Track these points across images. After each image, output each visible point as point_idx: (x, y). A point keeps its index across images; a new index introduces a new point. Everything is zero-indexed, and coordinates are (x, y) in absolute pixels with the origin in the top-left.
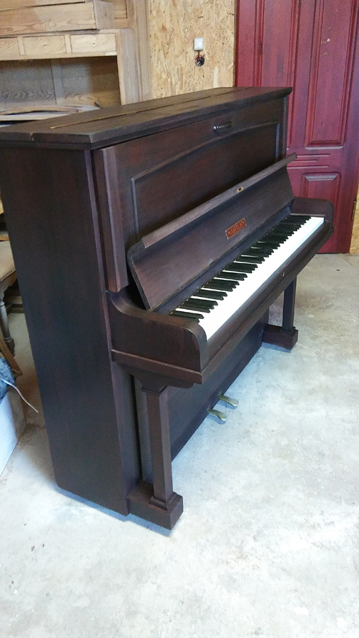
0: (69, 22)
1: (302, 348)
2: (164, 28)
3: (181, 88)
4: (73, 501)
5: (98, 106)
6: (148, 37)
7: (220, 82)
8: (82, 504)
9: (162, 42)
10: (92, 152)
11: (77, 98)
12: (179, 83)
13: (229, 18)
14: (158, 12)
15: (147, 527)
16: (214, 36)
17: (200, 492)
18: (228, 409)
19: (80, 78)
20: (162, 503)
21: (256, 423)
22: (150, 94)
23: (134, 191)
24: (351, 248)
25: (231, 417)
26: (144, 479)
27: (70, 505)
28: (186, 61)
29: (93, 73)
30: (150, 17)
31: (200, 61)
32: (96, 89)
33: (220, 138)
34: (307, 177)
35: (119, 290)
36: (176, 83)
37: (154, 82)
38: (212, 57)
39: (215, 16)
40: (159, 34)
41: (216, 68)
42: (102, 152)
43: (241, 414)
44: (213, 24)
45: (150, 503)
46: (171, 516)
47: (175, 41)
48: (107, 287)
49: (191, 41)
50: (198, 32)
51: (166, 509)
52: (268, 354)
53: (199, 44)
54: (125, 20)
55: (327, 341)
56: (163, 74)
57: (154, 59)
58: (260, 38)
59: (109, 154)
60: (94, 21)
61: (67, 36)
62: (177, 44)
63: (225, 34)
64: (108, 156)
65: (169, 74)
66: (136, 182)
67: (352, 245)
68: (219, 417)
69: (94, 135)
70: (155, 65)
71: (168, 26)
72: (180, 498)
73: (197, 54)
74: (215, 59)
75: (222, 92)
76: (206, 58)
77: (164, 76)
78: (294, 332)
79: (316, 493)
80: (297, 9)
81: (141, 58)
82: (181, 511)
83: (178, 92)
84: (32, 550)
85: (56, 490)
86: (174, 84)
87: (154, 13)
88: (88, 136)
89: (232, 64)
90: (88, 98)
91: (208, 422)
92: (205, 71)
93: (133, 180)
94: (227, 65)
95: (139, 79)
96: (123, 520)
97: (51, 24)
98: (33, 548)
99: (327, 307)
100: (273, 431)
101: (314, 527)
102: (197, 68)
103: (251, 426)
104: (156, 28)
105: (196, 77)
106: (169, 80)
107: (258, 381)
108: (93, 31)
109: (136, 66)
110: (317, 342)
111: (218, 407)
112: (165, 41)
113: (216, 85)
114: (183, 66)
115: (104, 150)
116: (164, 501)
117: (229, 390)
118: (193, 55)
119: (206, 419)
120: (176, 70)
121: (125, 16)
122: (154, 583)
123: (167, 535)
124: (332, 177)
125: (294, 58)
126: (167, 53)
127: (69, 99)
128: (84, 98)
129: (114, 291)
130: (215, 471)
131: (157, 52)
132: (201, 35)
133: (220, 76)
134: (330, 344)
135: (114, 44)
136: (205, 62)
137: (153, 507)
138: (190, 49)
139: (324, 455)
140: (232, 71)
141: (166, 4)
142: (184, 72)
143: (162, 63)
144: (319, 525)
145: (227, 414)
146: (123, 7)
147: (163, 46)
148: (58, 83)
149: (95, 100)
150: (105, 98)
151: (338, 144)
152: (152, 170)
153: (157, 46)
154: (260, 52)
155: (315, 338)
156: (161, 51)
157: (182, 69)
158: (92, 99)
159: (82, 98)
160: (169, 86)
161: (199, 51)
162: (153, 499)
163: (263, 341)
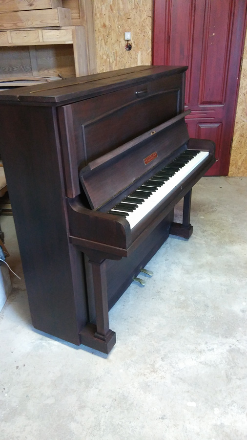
1: (196, 238)
2: (104, 26)
3: (116, 65)
4: (44, 337)
5: (60, 77)
6: (94, 31)
7: (142, 62)
8: (50, 339)
9: (103, 35)
10: (57, 108)
11: (46, 72)
12: (115, 62)
13: (148, 19)
14: (101, 14)
15: (93, 353)
16: (138, 31)
20: (102, 337)
21: (165, 287)
22: (95, 69)
23: (84, 133)
24: (229, 173)
25: (148, 282)
26: (91, 321)
28: (119, 47)
29: (57, 55)
30: (95, 17)
31: (129, 47)
32: (59, 65)
33: (139, 99)
34: (200, 125)
35: (74, 197)
36: (113, 62)
37: (98, 61)
38: (137, 45)
39: (139, 17)
40: (101, 29)
41: (140, 52)
42: (63, 108)
43: (155, 281)
44: (137, 23)
45: (95, 337)
46: (108, 345)
47: (112, 34)
48: (66, 194)
49: (123, 34)
50: (128, 28)
51: (104, 340)
52: (173, 242)
53: (128, 36)
54: (79, 20)
55: (212, 234)
56: (104, 56)
57: (98, 46)
58: (169, 33)
59: (68, 110)
60: (58, 21)
61: (40, 31)
62: (113, 36)
63: (146, 30)
65: (108, 56)
66: (85, 127)
67: (230, 171)
68: (140, 283)
69: (58, 97)
70: (99, 50)
71: (107, 23)
72: (114, 333)
74: (139, 46)
75: (143, 69)
76: (133, 45)
78: (191, 228)
79: (202, 331)
80: (193, 14)
81: (89, 45)
82: (114, 341)
83: (115, 68)
84: (17, 368)
85: (33, 330)
86: (111, 62)
87: (98, 15)
88: (54, 98)
89: (150, 50)
90: (54, 72)
91: (133, 286)
92: (132, 54)
93: (83, 126)
94: (147, 50)
95: (88, 59)
96: (77, 349)
99: (213, 212)
100: (175, 291)
101: (201, 352)
102: (127, 52)
103: (161, 288)
104: (99, 25)
105: (126, 58)
106: (108, 60)
107: (166, 260)
108: (57, 28)
109: (86, 50)
110: (205, 234)
112: (105, 34)
113: (139, 64)
114: (118, 50)
115: (64, 106)
116: (104, 335)
117: (148, 265)
118: (124, 44)
119: (132, 284)
120: (113, 53)
121: (79, 18)
122: (96, 388)
123: (106, 358)
124: (216, 125)
125: (191, 46)
126: (107, 42)
127: (41, 72)
128: (51, 72)
129: (71, 197)
130: (137, 317)
131: (100, 41)
132: (129, 30)
133: (142, 58)
134: (214, 236)
135: (71, 37)
136: (132, 48)
137: (96, 339)
138: (122, 40)
139: (208, 307)
140: (150, 54)
141: (106, 9)
142: (118, 54)
143: (103, 48)
144: (204, 350)
145: (146, 280)
146: (78, 12)
147: (104, 37)
148: (33, 61)
149: (58, 73)
150: (65, 72)
151: (220, 103)
153: (100, 37)
154: (169, 42)
155: (204, 231)
156: (103, 41)
157: (116, 52)
158: (56, 72)
159: (49, 72)
160: (108, 64)
161: (128, 41)
162: (96, 334)
163: (170, 233)
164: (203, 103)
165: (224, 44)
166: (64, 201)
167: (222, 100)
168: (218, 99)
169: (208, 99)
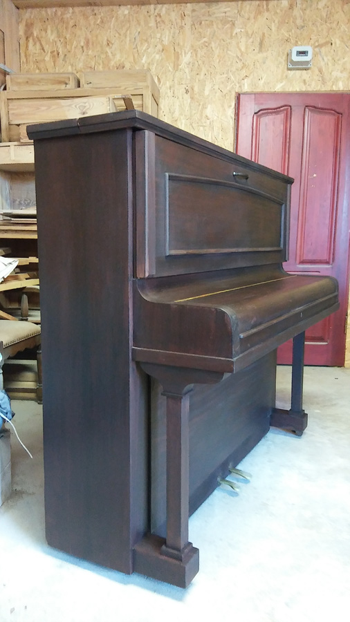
10: (134, 133)
15: (155, 591)
18: (241, 484)
20: (177, 553)
23: (167, 185)
24: (346, 363)
26: (152, 532)
33: (237, 184)
35: (147, 275)
42: (144, 134)
45: (161, 554)
46: (187, 568)
48: (135, 274)
51: (180, 559)
52: (275, 442)
55: (338, 431)
59: (150, 138)
66: (169, 177)
67: (346, 359)
68: (232, 487)
69: (139, 112)
72: (196, 550)
78: (304, 416)
80: (287, 150)
82: (196, 569)
93: (167, 174)
98: (12, 611)
99: (333, 405)
100: (293, 504)
103: (268, 500)
107: (271, 461)
110: (327, 431)
111: (230, 478)
115: (146, 132)
116: (178, 550)
123: (180, 599)
129: (142, 275)
130: (232, 539)
134: (342, 434)
137: (163, 558)
151: (328, 263)
152: (183, 176)
155: (324, 428)
162: (164, 547)
163: (270, 425)
164: (302, 262)
165: (330, 187)
166: (130, 283)
167: (329, 258)
168: (325, 257)
169: (310, 257)
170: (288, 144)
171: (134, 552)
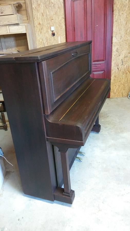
0: (8, 22)
1: (102, 132)
2: (39, 24)
3: (47, 44)
4: (31, 199)
5: (19, 52)
6: (34, 27)
7: (61, 42)
8: (35, 200)
9: (39, 29)
11: (11, 49)
12: (46, 43)
13: (62, 19)
14: (37, 18)
16: (58, 26)
17: (79, 188)
18: (82, 156)
19: (12, 42)
20: (68, 195)
21: (93, 160)
22: (36, 47)
23: (52, 77)
24: (111, 96)
25: (83, 159)
26: (58, 186)
27: (30, 200)
28: (48, 35)
29: (16, 40)
30: (34, 20)
31: (53, 34)
32: (18, 45)
33: (74, 58)
34: (94, 73)
35: (49, 114)
36: (45, 43)
37: (37, 43)
38: (57, 33)
39: (58, 19)
40: (38, 26)
41: (59, 37)
42: (42, 63)
43: (87, 158)
44: (57, 22)
46: (72, 199)
47: (44, 28)
48: (44, 113)
49: (50, 28)
50: (52, 24)
51: (70, 196)
53: (53, 29)
54: (27, 21)
55: (110, 128)
56: (40, 40)
57: (37, 35)
58: (74, 26)
60: (18, 21)
61: (8, 27)
62: (45, 29)
63: (62, 25)
64: (44, 64)
65: (42, 40)
66: (52, 73)
68: (80, 160)
70: (37, 36)
71: (41, 23)
73: (52, 32)
74: (59, 34)
75: (59, 45)
76: (56, 33)
77: (41, 40)
79: (120, 183)
80: (86, 16)
81: (33, 34)
82: (74, 196)
83: (46, 45)
84: (19, 220)
85: (23, 195)
86: (44, 43)
87: (36, 19)
89: (65, 35)
90: (15, 49)
91: (75, 162)
92: (55, 38)
93: (51, 73)
94: (63, 36)
95: (34, 42)
96: (52, 203)
97: (2, 22)
100: (100, 162)
101: (123, 195)
102: (53, 37)
103: (91, 162)
104: (37, 24)
105: (52, 40)
106: (43, 42)
107: (90, 145)
108: (17, 24)
109: (32, 36)
110: (107, 129)
111: (78, 156)
112: (40, 28)
113: (59, 43)
114: (47, 36)
115: (43, 62)
116: (69, 194)
117: (80, 149)
118: (51, 33)
120: (45, 38)
121: (27, 19)
124: (102, 72)
125: (86, 32)
126: (41, 32)
127: (8, 50)
128: (14, 49)
129: (47, 114)
130: (82, 180)
131: (38, 32)
132: (53, 26)
133: (61, 39)
134: (112, 129)
135: (25, 29)
136: (55, 35)
137: (64, 196)
138: (49, 31)
139: (120, 169)
140: (65, 37)
141: (40, 15)
142: (48, 39)
143: (40, 36)
144: (124, 194)
145: (82, 158)
146: (26, 16)
147: (40, 30)
148: (3, 44)
149: (17, 50)
150: (22, 49)
151: (103, 61)
152: (56, 69)
153: (37, 30)
154: (74, 30)
155: (106, 127)
156: (39, 32)
157: (47, 38)
158: (16, 49)
159: (13, 49)
160: (43, 44)
161: (53, 31)
162: (64, 193)
165: (103, 30)
166: (43, 117)
167: (104, 59)
168: (102, 59)
170: (86, 13)
171: (54, 195)
